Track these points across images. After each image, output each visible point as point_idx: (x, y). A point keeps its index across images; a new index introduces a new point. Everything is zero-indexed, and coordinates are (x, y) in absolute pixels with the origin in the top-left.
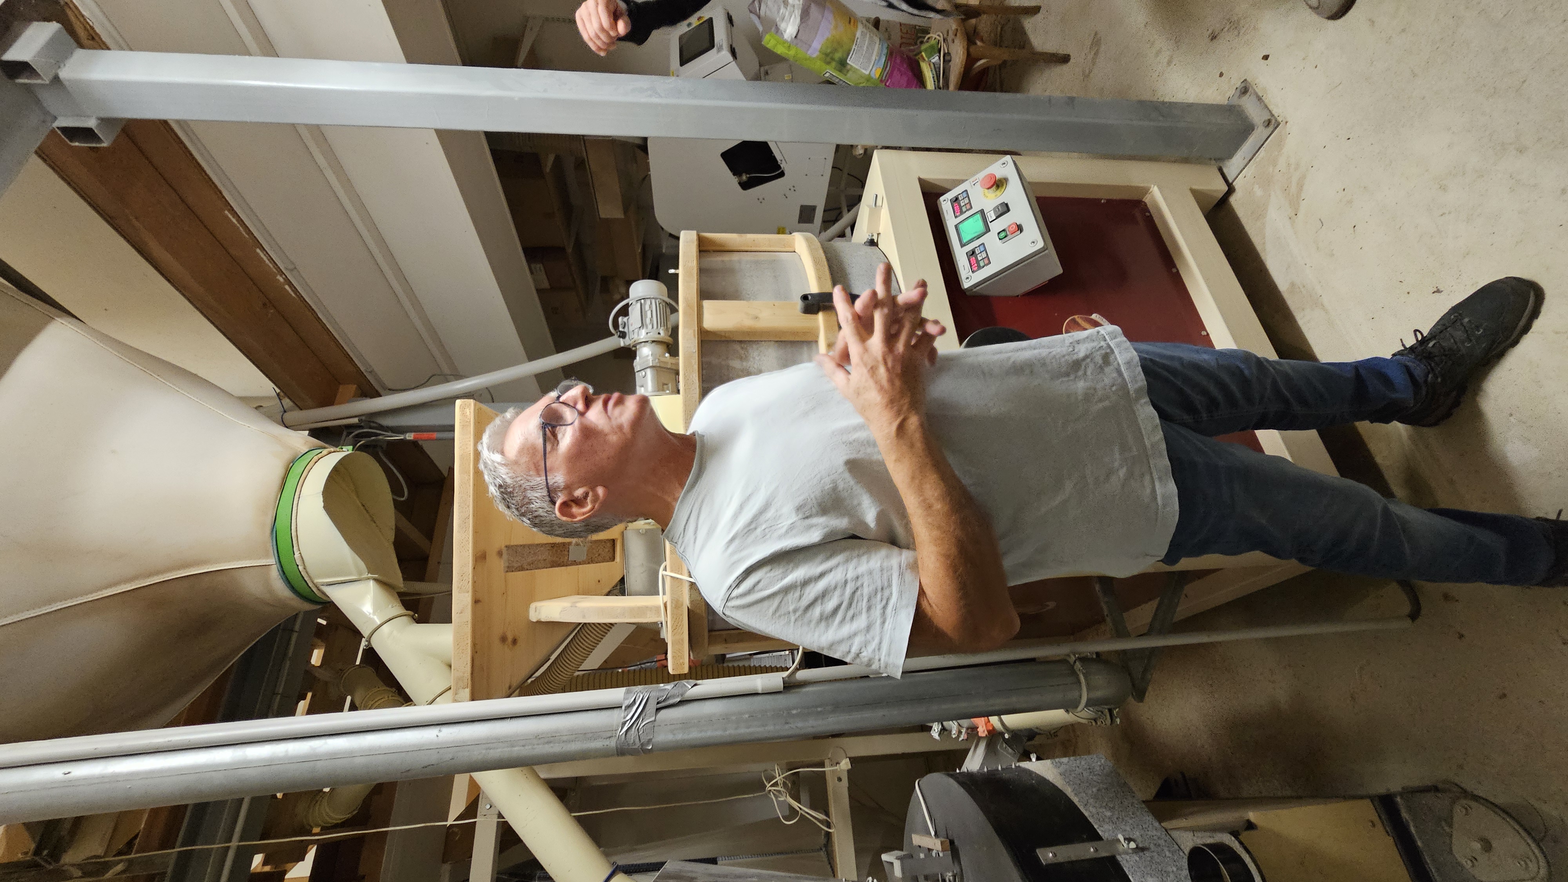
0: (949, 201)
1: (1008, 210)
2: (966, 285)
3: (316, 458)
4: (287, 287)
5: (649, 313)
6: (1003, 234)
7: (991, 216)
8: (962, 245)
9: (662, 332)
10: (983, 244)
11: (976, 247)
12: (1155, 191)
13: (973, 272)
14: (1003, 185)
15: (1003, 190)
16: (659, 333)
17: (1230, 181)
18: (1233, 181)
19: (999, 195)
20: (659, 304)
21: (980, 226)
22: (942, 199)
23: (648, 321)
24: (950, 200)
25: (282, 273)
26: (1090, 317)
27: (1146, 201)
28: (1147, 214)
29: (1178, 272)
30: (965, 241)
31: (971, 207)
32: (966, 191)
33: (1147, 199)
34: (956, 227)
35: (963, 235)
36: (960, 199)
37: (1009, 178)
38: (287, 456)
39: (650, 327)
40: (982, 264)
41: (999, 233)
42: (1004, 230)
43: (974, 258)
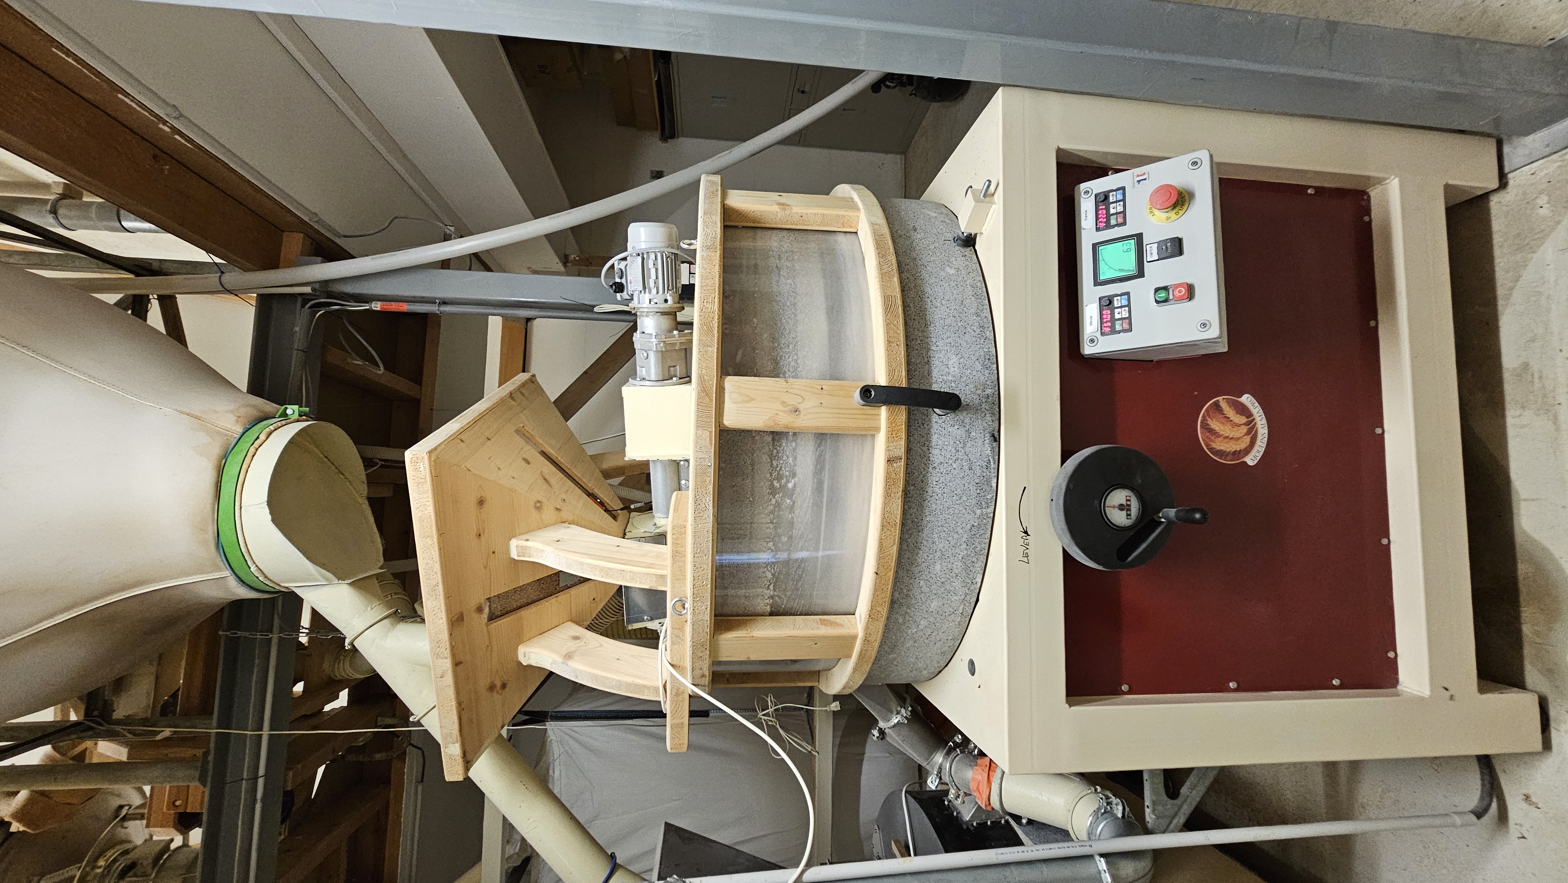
0: (1093, 196)
1: (1181, 253)
2: (1088, 350)
3: (252, 450)
4: (177, 137)
5: (653, 271)
6: (1162, 295)
7: (1152, 253)
8: (1097, 283)
9: (669, 298)
10: (1128, 294)
11: (1117, 295)
12: (1394, 186)
13: (1103, 334)
14: (1183, 205)
15: (1181, 212)
16: (666, 301)
17: (1507, 170)
18: (1510, 172)
19: (1172, 219)
20: (667, 258)
21: (1129, 264)
22: (1083, 186)
23: (652, 284)
24: (1096, 196)
25: (165, 123)
26: (1240, 400)
27: (1372, 194)
28: (1366, 219)
29: (1376, 328)
30: (1103, 277)
31: (1124, 223)
32: (1123, 189)
33: (1374, 194)
34: (1095, 247)
35: (1102, 266)
36: (1111, 199)
37: (1197, 195)
38: (216, 451)
39: (654, 291)
40: (1118, 327)
41: (1157, 290)
42: (1165, 288)
43: (1109, 312)
